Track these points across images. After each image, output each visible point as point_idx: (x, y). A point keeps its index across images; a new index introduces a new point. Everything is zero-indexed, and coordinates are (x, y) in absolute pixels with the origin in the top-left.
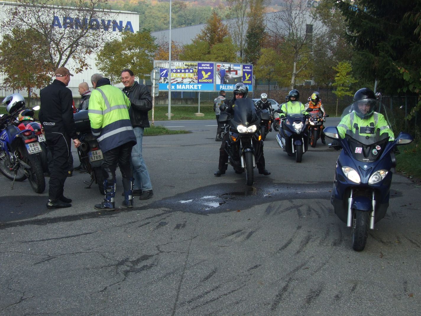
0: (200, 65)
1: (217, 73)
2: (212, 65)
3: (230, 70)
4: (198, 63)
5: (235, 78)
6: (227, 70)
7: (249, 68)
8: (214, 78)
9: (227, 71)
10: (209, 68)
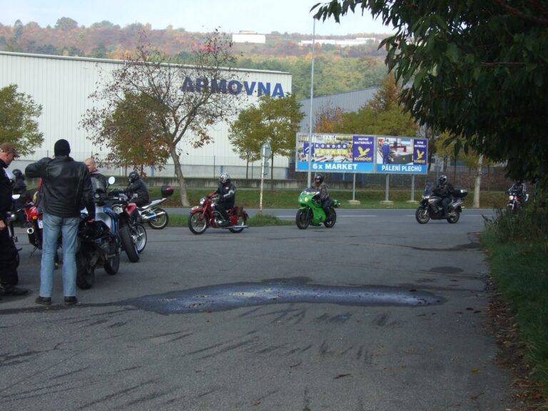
1: (378, 149)
2: (371, 139)
4: (354, 137)
5: (403, 156)
7: (422, 143)
8: (374, 155)
9: (392, 147)
10: (368, 143)
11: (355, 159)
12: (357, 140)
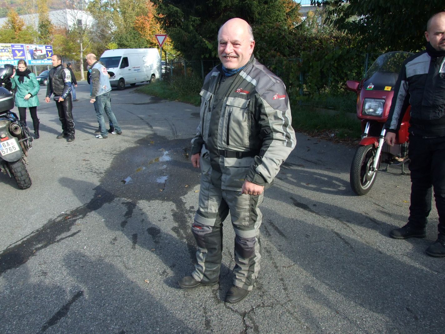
0: (13, 46)
1: (27, 52)
2: (22, 46)
3: (36, 50)
4: (11, 45)
5: (41, 55)
6: (35, 49)
7: (50, 48)
8: (26, 55)
9: (34, 51)
10: (21, 48)
11: (15, 58)
12: (14, 47)
